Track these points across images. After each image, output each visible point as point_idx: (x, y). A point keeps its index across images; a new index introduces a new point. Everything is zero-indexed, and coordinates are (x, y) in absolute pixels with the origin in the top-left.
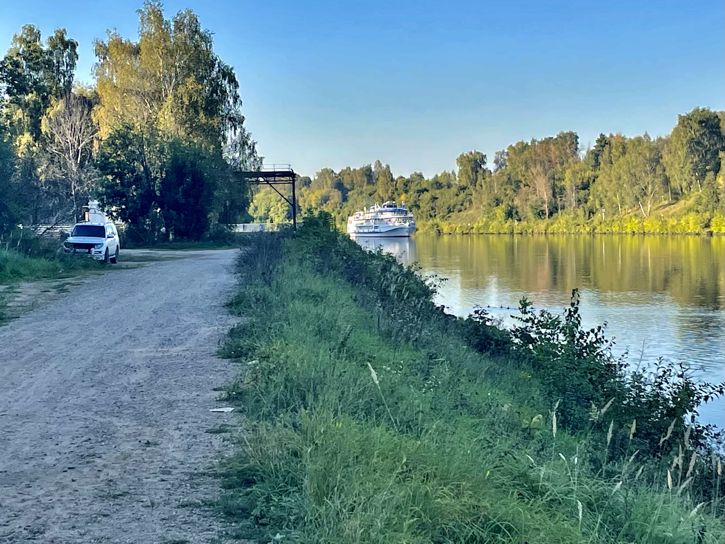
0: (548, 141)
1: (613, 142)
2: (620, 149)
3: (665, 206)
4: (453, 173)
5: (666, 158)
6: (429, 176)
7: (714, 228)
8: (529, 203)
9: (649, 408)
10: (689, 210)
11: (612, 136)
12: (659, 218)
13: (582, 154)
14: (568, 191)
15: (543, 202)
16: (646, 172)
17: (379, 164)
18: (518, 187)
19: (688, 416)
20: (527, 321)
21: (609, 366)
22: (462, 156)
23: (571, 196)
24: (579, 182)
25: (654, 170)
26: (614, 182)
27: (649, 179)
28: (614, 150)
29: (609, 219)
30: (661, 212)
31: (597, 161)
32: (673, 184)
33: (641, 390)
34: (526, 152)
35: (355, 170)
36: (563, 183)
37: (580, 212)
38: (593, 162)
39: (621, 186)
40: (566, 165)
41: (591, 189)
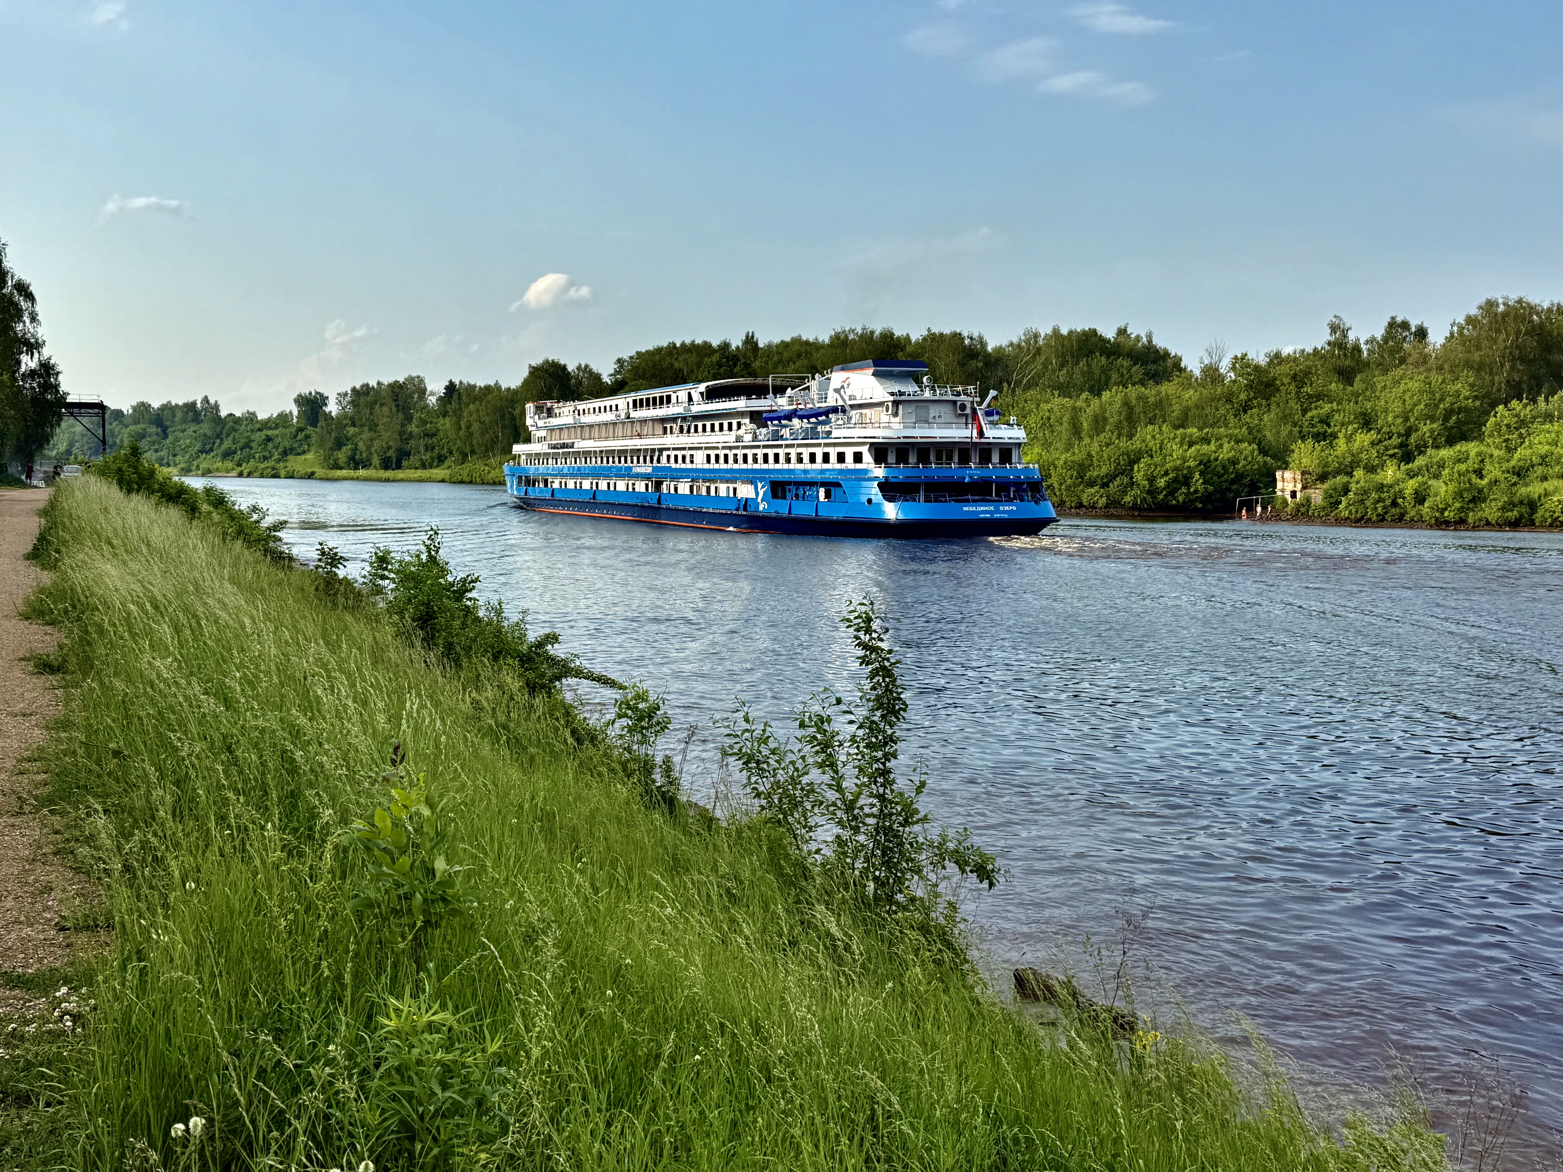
4: (291, 412)
6: (262, 416)
17: (206, 400)
22: (300, 396)
35: (177, 405)
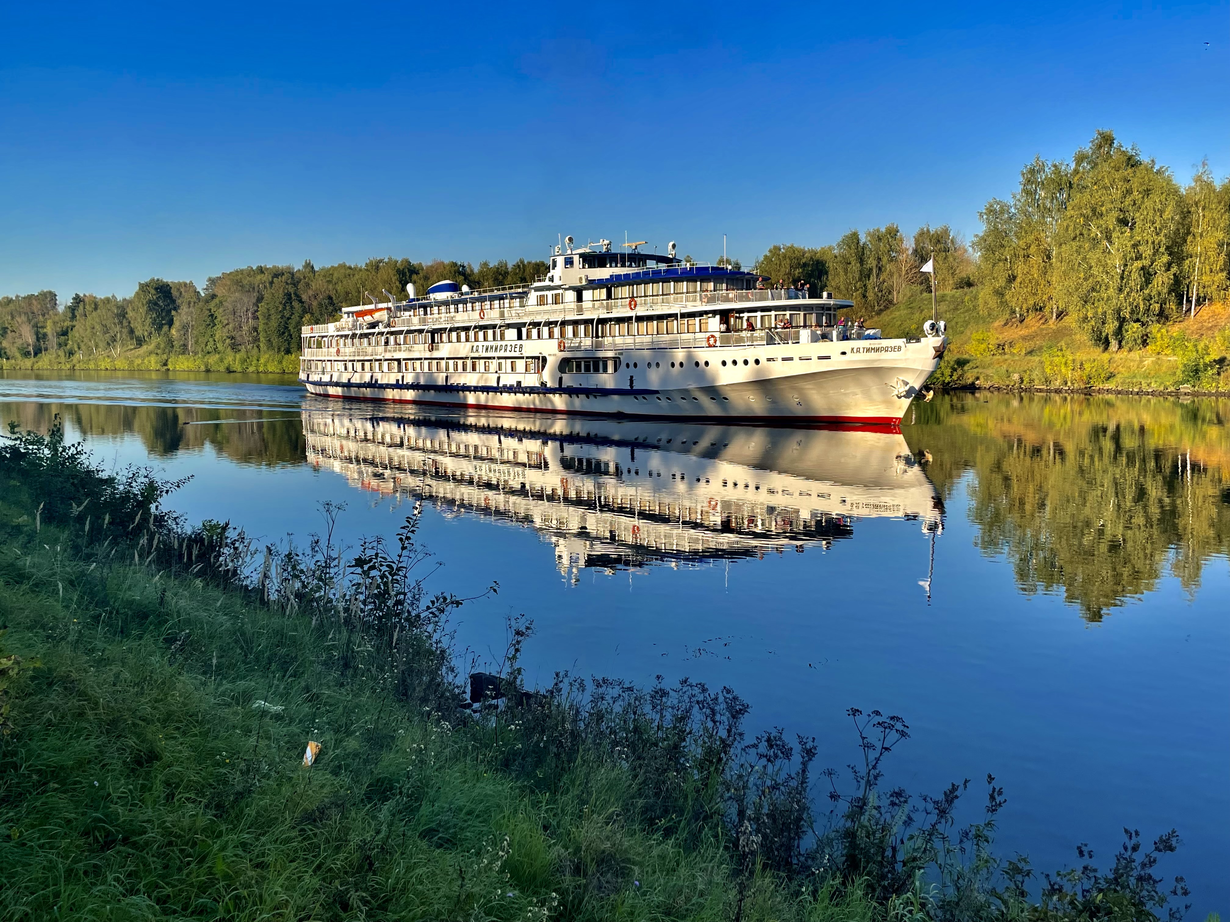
0: (30, 298)
1: (86, 300)
2: (93, 306)
3: (131, 350)
5: (130, 314)
7: (170, 367)
8: (15, 345)
9: (123, 502)
10: (151, 353)
11: (85, 295)
12: (127, 358)
13: (61, 309)
14: (50, 336)
15: (29, 345)
16: (115, 324)
18: (6, 333)
19: (153, 507)
20: (16, 439)
21: (89, 472)
23: (53, 340)
24: (59, 330)
25: (121, 323)
26: (89, 330)
27: (118, 328)
28: (87, 307)
29: (86, 358)
30: (128, 354)
31: (73, 314)
32: (137, 333)
33: (115, 489)
34: (11, 305)
36: (45, 330)
37: (61, 353)
38: (70, 315)
39: (94, 334)
40: (47, 316)
41: (70, 335)
